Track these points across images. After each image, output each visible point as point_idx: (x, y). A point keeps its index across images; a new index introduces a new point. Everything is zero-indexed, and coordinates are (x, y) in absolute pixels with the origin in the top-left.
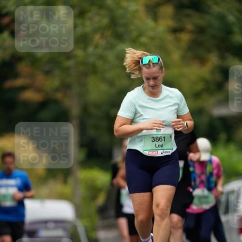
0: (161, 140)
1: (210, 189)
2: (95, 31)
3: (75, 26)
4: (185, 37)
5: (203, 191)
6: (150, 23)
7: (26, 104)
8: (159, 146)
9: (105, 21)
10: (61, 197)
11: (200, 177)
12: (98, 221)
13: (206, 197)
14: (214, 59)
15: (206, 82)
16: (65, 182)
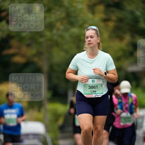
0: (95, 88)
1: (132, 113)
2: (57, 20)
3: (45, 18)
4: (111, 24)
5: (127, 114)
6: (90, 16)
7: (16, 64)
8: (93, 91)
9: (63, 15)
10: (37, 120)
11: (125, 105)
12: (59, 134)
13: (129, 118)
14: (128, 38)
15: (124, 51)
16: (39, 111)
